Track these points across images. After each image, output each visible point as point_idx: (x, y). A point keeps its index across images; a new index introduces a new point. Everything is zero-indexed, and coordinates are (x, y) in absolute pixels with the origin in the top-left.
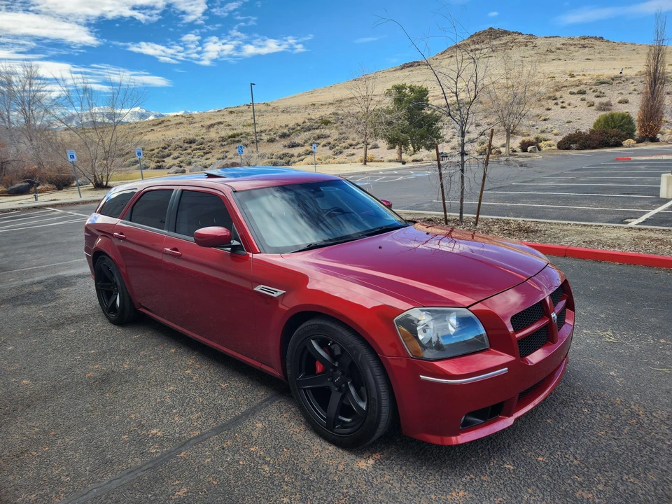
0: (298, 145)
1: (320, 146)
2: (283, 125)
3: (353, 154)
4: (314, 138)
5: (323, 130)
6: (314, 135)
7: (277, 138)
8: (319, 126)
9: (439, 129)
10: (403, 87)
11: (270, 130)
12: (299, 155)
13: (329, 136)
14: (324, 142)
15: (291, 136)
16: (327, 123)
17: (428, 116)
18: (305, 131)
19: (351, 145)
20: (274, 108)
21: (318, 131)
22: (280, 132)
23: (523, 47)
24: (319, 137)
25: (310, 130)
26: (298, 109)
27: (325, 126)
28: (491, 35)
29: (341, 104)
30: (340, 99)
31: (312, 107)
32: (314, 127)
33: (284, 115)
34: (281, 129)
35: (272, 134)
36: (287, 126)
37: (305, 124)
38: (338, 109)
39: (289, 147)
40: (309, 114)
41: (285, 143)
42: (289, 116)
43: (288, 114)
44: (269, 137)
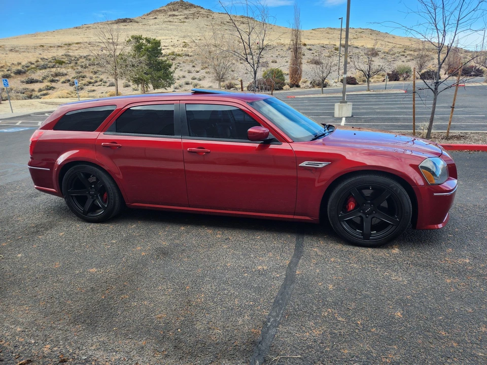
0: (37, 81)
1: (59, 83)
2: (16, 63)
3: (94, 91)
4: (52, 75)
5: (59, 69)
6: (51, 73)
7: (12, 75)
8: (54, 65)
9: (172, 73)
10: (140, 38)
11: (2, 67)
12: (40, 90)
13: (66, 75)
14: (63, 79)
15: (27, 73)
16: (61, 63)
17: (162, 62)
18: (40, 69)
19: (90, 83)
21: (54, 70)
22: (15, 69)
23: (206, 18)
24: (57, 75)
25: (45, 68)
26: (27, 49)
27: (60, 66)
28: (182, 6)
29: (69, 48)
30: (67, 43)
31: (41, 48)
32: (49, 66)
33: (13, 53)
34: (13, 66)
35: (5, 70)
36: (20, 64)
37: (38, 63)
38: (68, 52)
39: (27, 82)
40: (40, 54)
41: (22, 79)
42: (20, 55)
43: (18, 53)
44: (2, 73)
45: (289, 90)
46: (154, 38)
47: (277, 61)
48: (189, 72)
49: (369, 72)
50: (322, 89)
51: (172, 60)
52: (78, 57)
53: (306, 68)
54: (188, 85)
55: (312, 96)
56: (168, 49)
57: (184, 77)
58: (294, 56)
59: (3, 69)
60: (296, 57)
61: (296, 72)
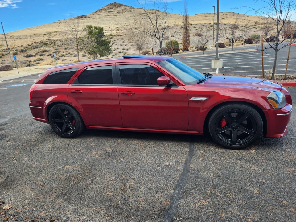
0: (32, 56)
1: (45, 56)
2: (20, 45)
3: (65, 60)
4: (41, 52)
5: (45, 48)
6: (41, 51)
7: (18, 53)
8: (42, 46)
9: (110, 47)
10: (91, 27)
11: (12, 48)
12: (35, 61)
13: (49, 51)
14: (47, 54)
15: (27, 51)
17: (105, 40)
18: (34, 49)
19: (63, 55)
20: (11, 37)
21: (42, 49)
22: (19, 49)
23: (130, 12)
24: (44, 51)
25: (37, 48)
26: (26, 37)
27: (45, 46)
28: (115, 6)
29: (50, 35)
30: (49, 32)
31: (34, 36)
32: (39, 46)
33: (19, 40)
34: (19, 47)
35: (15, 50)
36: (23, 46)
37: (33, 45)
38: (50, 37)
39: (27, 57)
40: (34, 40)
41: (24, 55)
43: (21, 40)
44: (13, 52)
45: (182, 53)
46: (99, 26)
47: (174, 35)
48: (121, 45)
49: (233, 39)
50: (203, 52)
51: (110, 39)
52: (55, 40)
53: (193, 39)
54: (120, 54)
55: (197, 56)
56: (108, 32)
57: (118, 49)
58: (185, 32)
59: (13, 50)
60: (186, 33)
61: (186, 42)
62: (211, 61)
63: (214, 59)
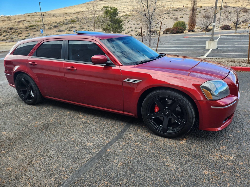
0: (62, 31)
1: (72, 31)
2: (54, 22)
4: (69, 28)
5: (73, 25)
6: (69, 27)
7: (53, 28)
8: (71, 23)
10: (108, 7)
11: (49, 24)
13: (75, 27)
14: (74, 29)
15: (59, 27)
16: (74, 21)
17: (118, 20)
18: (65, 25)
20: (49, 14)
21: (70, 25)
22: (54, 25)
24: (71, 28)
25: (67, 24)
26: (60, 15)
27: (73, 23)
29: (79, 14)
30: (78, 12)
31: (66, 15)
32: (68, 23)
33: (54, 17)
34: (53, 23)
35: (50, 26)
36: (56, 22)
37: (64, 22)
38: (78, 16)
39: (59, 31)
40: (65, 17)
41: (57, 30)
42: (56, 18)
43: (56, 17)
44: (48, 27)
45: (187, 33)
46: (114, 7)
48: (134, 25)
49: (237, 22)
50: (206, 33)
51: (126, 18)
52: (82, 18)
53: (199, 20)
54: (133, 32)
55: (199, 36)
56: (125, 13)
57: (131, 27)
58: (192, 14)
59: (49, 25)
61: (193, 22)
62: (206, 42)
63: (209, 40)
